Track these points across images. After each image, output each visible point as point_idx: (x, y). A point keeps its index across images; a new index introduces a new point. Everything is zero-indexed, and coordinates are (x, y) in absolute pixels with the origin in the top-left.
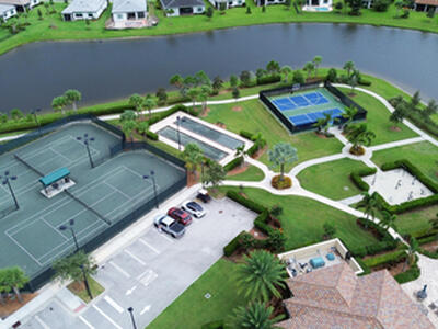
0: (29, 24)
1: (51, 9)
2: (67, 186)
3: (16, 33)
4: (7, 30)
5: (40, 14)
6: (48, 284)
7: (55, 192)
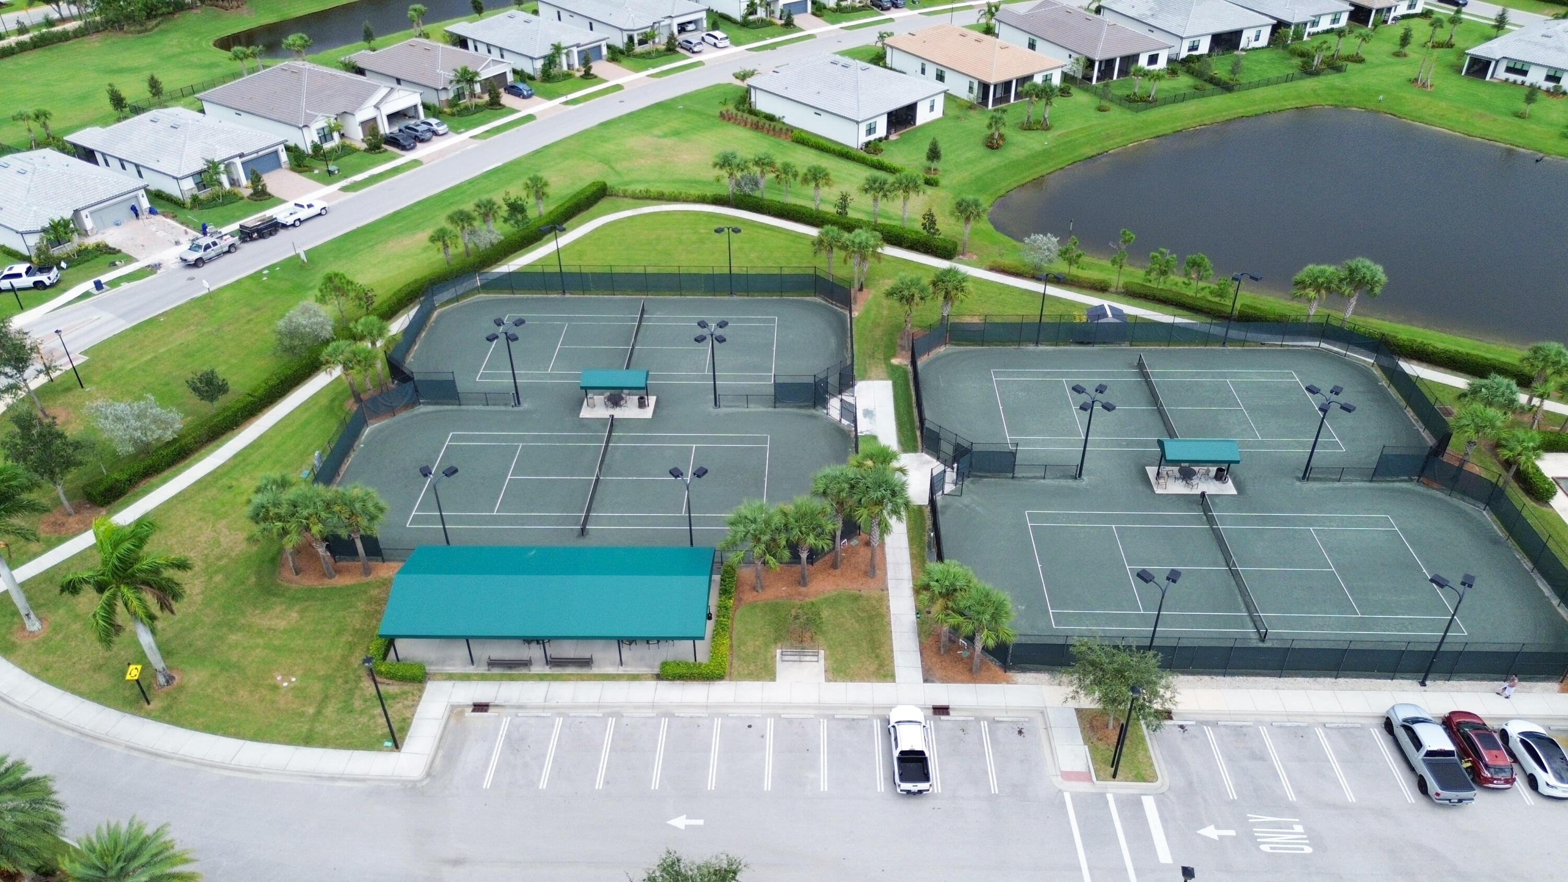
0: (1361, 61)
1: (1442, 35)
2: (1212, 488)
3: (1315, 73)
4: (1297, 61)
5: (1405, 40)
6: (1044, 677)
7: (1177, 488)
